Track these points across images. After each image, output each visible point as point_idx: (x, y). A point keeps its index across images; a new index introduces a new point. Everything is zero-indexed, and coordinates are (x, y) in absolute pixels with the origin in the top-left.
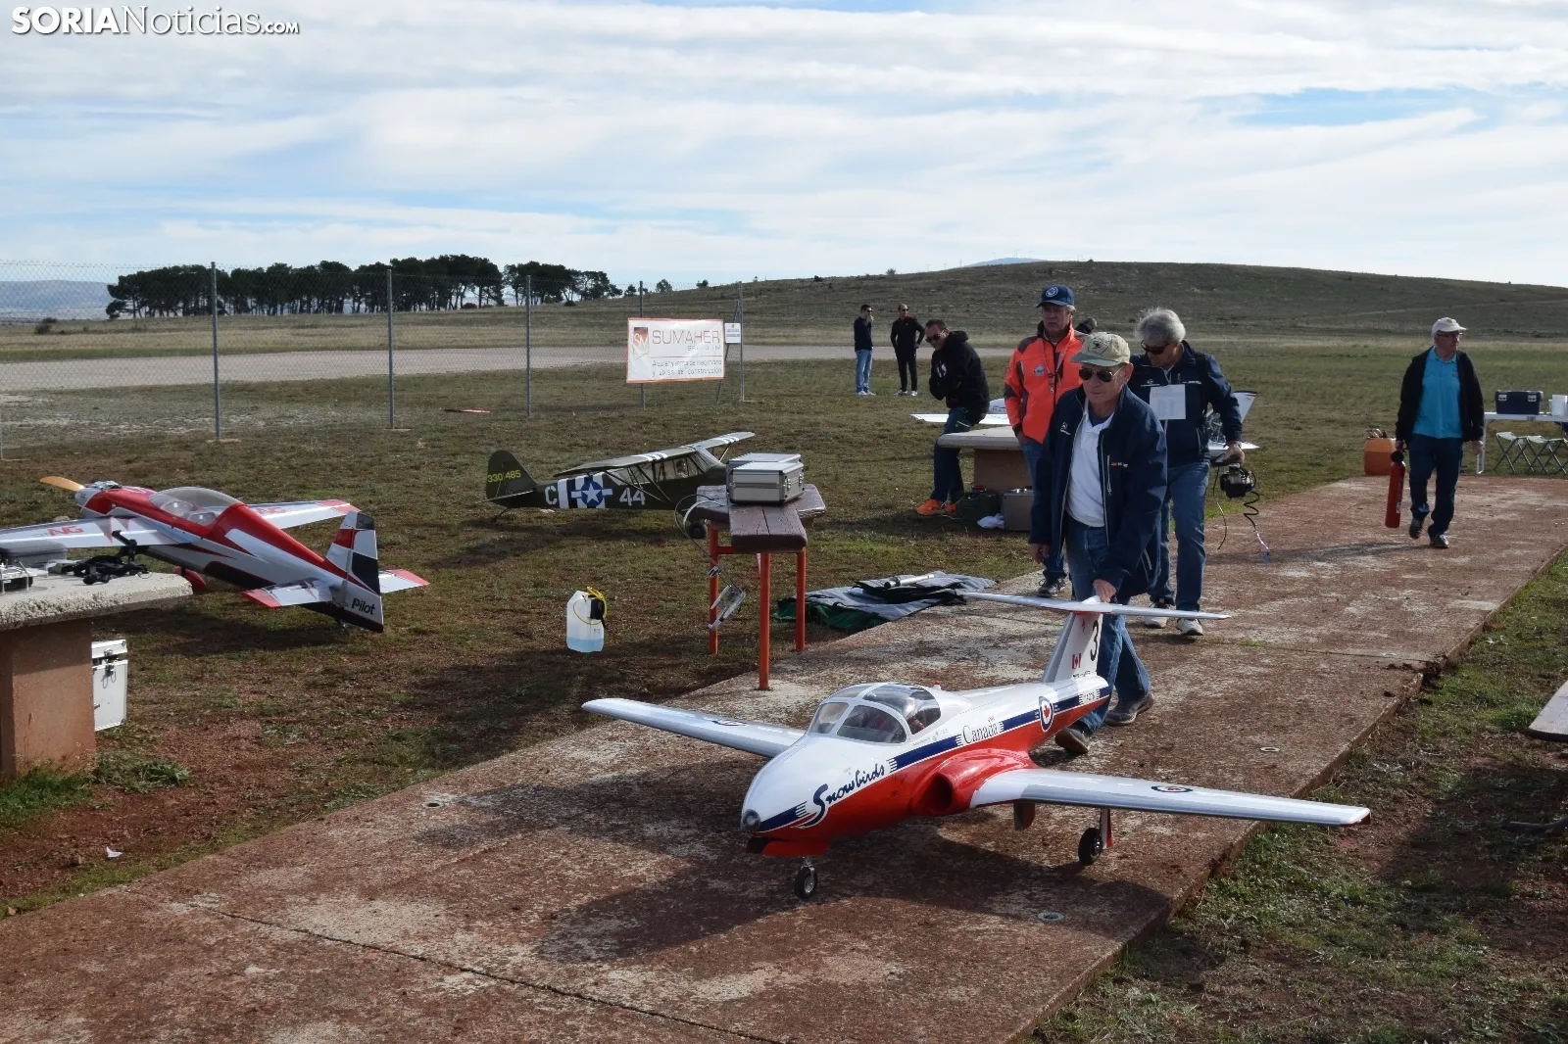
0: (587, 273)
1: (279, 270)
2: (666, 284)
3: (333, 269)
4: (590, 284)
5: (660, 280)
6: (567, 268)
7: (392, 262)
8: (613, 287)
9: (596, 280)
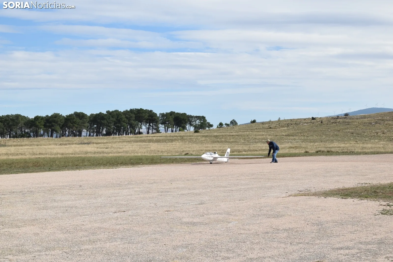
0: (196, 117)
1: (56, 116)
2: (235, 121)
3: (80, 116)
4: (198, 122)
5: (231, 120)
6: (187, 114)
7: (107, 112)
8: (209, 123)
9: (200, 120)
